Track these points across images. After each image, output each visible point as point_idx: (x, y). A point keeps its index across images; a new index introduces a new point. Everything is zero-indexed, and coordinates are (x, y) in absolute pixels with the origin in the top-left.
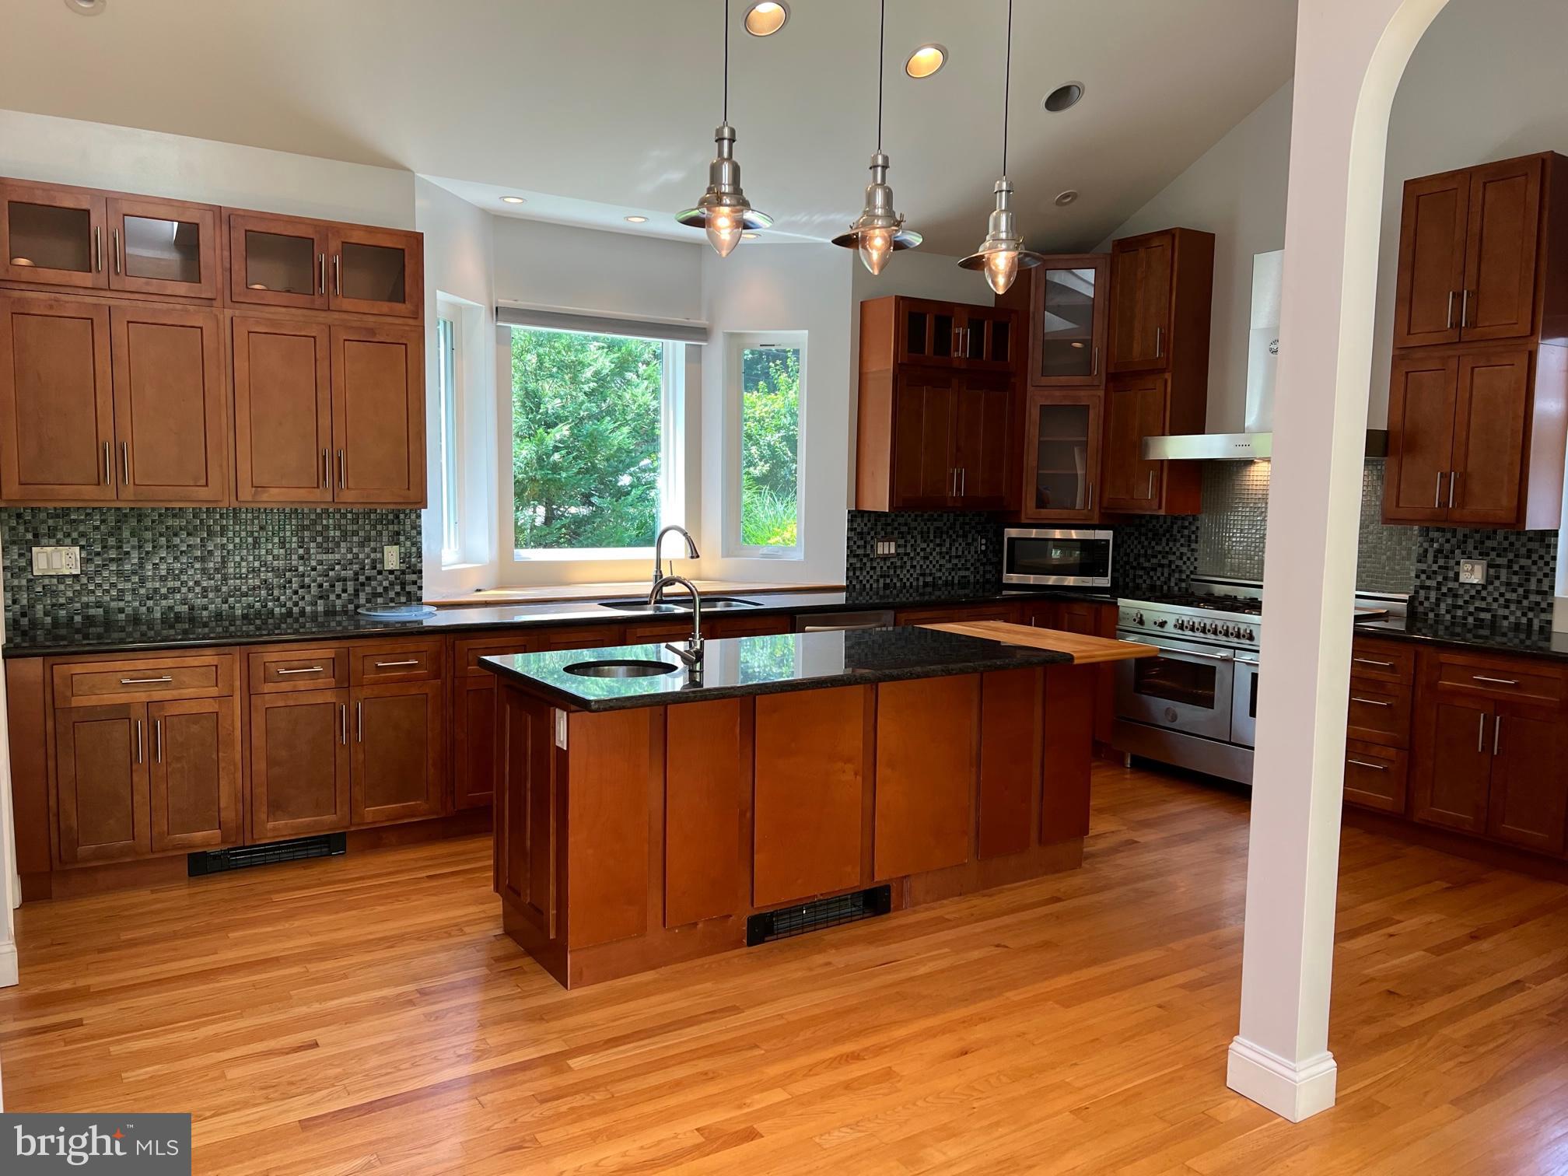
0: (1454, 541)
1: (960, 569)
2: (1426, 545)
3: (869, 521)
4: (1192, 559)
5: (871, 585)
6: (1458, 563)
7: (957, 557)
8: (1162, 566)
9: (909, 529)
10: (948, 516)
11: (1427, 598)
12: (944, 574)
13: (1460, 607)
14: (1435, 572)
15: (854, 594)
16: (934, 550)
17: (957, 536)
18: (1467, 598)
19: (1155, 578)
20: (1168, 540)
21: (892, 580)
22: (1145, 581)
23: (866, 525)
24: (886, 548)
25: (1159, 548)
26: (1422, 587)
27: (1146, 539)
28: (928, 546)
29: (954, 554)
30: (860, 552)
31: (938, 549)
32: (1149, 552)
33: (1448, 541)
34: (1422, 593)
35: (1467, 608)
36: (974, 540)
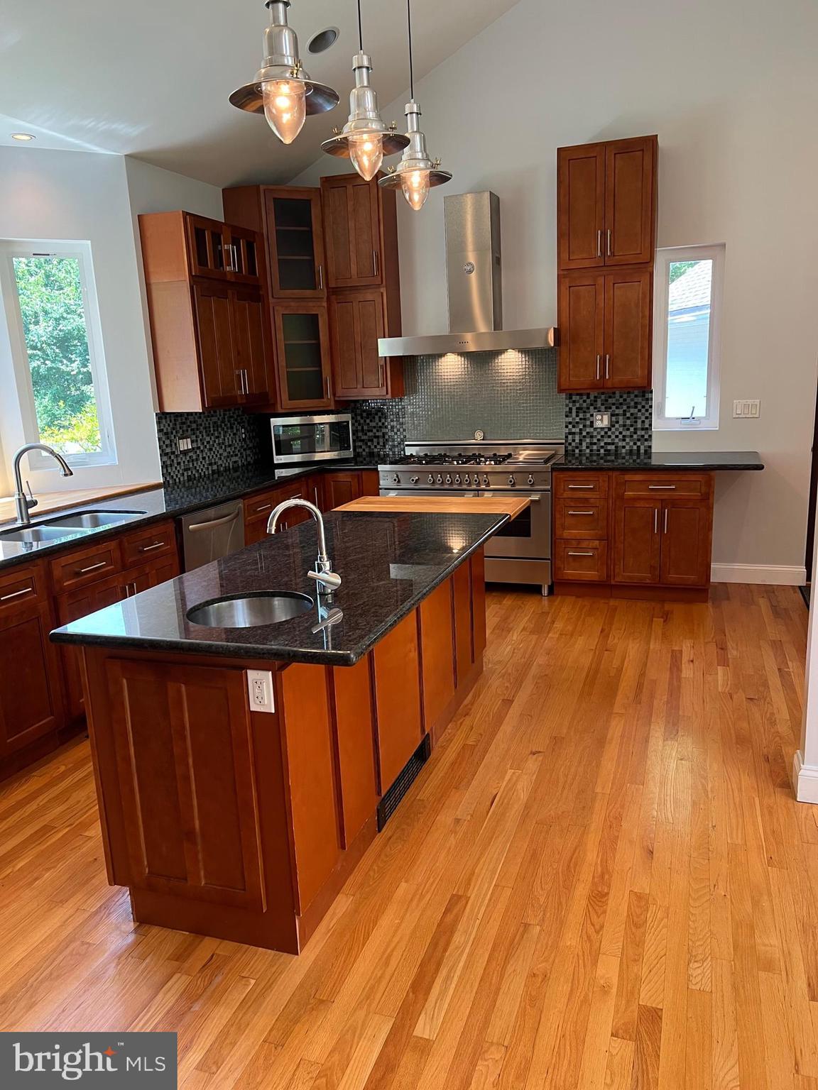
0: (588, 401)
1: (232, 456)
2: (571, 405)
3: (171, 421)
4: (401, 430)
5: (179, 478)
6: (592, 415)
7: (230, 446)
8: (378, 437)
9: (197, 425)
10: (220, 412)
11: (574, 441)
12: (223, 461)
13: (595, 444)
14: (577, 423)
15: (169, 489)
16: (215, 441)
17: (227, 429)
18: (599, 437)
19: (373, 447)
20: (380, 417)
21: (192, 472)
22: (364, 450)
23: (169, 425)
24: (185, 445)
25: (373, 424)
26: (570, 433)
27: (362, 418)
28: (211, 439)
29: (227, 444)
30: (168, 450)
31: (217, 440)
32: (365, 428)
33: (584, 401)
34: (570, 437)
35: (600, 444)
36: (237, 430)
